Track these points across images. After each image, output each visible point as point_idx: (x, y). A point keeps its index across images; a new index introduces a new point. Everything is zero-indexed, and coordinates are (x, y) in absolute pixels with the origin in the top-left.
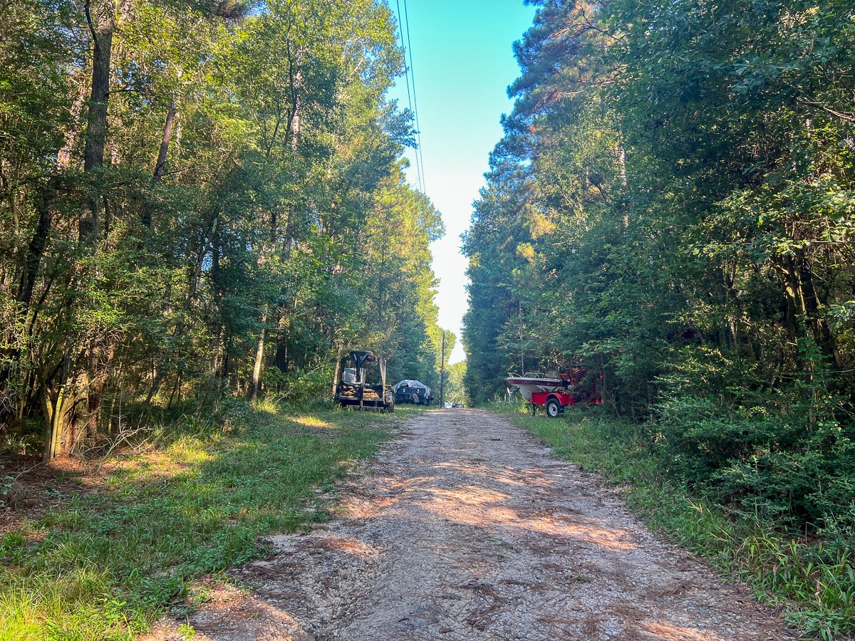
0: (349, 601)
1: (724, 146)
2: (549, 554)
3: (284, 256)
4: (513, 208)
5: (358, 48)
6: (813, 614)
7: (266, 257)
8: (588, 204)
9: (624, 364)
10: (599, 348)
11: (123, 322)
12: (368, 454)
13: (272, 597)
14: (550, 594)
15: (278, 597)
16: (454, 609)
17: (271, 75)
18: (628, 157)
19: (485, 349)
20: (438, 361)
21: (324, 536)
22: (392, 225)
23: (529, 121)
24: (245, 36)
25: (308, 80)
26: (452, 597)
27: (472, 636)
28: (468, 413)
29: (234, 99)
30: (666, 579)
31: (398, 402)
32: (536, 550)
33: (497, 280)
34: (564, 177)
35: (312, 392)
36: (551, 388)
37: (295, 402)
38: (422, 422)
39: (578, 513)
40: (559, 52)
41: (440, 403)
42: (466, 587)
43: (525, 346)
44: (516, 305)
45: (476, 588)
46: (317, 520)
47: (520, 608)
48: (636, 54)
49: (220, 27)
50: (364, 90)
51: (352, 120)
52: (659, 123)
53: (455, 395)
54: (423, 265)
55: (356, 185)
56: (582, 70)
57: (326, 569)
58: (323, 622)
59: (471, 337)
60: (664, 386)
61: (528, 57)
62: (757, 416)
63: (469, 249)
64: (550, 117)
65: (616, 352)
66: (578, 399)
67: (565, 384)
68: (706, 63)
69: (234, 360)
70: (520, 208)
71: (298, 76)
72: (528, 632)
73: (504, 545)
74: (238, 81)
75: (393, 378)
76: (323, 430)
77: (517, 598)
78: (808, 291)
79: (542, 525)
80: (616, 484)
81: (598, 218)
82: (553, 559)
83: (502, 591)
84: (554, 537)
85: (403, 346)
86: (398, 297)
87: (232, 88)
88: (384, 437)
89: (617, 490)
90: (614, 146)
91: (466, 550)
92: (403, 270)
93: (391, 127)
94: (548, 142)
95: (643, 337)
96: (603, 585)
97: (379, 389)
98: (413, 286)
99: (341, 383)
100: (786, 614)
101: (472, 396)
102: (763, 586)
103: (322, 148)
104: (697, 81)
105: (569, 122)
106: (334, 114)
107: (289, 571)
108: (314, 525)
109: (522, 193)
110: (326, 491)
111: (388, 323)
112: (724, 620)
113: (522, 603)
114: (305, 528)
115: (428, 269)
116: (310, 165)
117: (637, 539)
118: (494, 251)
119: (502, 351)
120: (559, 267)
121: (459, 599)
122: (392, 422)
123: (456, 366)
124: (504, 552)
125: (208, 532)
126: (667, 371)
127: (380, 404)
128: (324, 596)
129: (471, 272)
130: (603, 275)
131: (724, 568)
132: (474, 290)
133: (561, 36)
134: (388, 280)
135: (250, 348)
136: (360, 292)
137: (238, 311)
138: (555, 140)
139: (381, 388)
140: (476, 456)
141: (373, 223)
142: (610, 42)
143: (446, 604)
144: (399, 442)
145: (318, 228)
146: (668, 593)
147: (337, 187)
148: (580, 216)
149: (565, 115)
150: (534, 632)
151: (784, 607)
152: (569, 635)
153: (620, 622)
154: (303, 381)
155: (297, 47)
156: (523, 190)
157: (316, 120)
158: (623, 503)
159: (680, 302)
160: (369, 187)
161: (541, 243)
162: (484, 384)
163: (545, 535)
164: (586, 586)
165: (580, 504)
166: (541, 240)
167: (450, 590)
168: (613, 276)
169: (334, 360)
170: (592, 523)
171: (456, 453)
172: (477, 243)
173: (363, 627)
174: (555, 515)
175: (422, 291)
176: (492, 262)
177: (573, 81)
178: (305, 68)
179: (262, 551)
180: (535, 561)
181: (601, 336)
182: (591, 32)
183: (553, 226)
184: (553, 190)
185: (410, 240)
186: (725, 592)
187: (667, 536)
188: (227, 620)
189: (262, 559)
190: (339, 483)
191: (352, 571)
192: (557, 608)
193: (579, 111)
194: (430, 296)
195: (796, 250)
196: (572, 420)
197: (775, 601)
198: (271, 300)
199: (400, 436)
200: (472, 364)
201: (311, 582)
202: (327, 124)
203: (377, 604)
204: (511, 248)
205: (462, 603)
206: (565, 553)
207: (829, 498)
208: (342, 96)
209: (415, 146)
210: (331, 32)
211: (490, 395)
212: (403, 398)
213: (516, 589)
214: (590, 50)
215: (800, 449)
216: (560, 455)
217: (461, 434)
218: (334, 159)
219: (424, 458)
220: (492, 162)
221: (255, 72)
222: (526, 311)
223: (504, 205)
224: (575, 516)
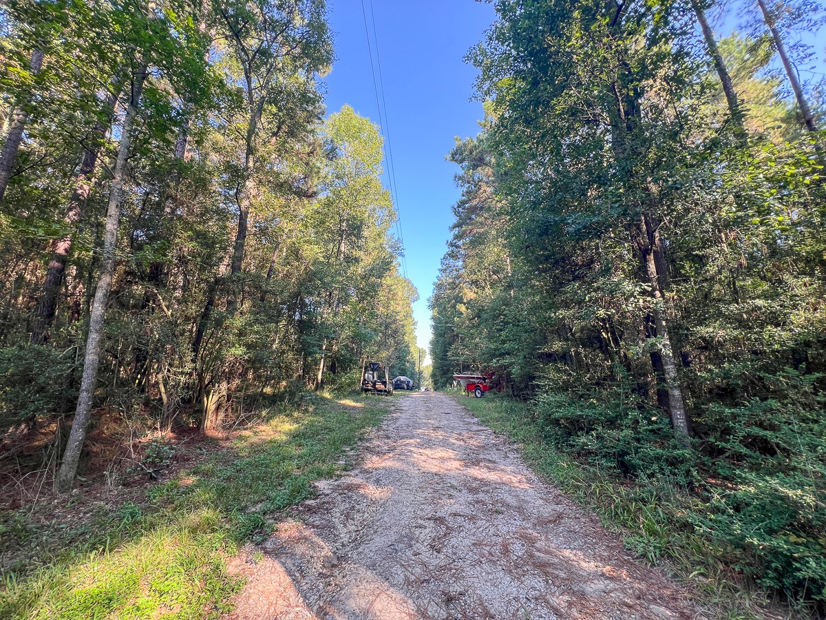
0: (360, 528)
1: (563, 259)
2: (477, 493)
3: (336, 314)
4: (454, 286)
5: (374, 210)
6: (640, 540)
7: (326, 314)
8: (492, 285)
9: (515, 370)
10: (502, 362)
11: (246, 354)
12: (376, 423)
13: (313, 527)
14: (479, 523)
15: (317, 527)
16: (422, 536)
17: (330, 224)
18: (512, 261)
19: (442, 359)
20: (417, 365)
21: (348, 480)
22: (392, 295)
23: (460, 243)
24: (318, 206)
25: (348, 225)
26: (420, 527)
27: (433, 558)
28: (433, 395)
29: (312, 235)
30: (548, 510)
31: (395, 389)
32: (472, 490)
33: (447, 323)
34: (479, 271)
35: (349, 385)
36: (476, 381)
37: (340, 391)
38: (408, 402)
39: (494, 462)
40: (473, 210)
41: (419, 388)
42: (429, 519)
43: (462, 358)
44: (457, 336)
45: (436, 520)
46: (345, 470)
47: (462, 534)
48: (513, 211)
49: (306, 202)
50: (378, 229)
51: (372, 245)
52: (528, 247)
53: (426, 383)
54: (408, 315)
55: (373, 275)
56: (486, 218)
57: (347, 506)
58: (343, 545)
59: (434, 352)
60: (538, 386)
61: (459, 212)
62: (592, 406)
63: (432, 307)
64: (471, 242)
65: (511, 364)
66: (491, 388)
67: (484, 379)
68: (551, 217)
69: (307, 369)
70: (457, 286)
71: (344, 224)
72: (467, 554)
73: (452, 486)
74: (315, 227)
75: (393, 376)
76: (354, 408)
77: (460, 527)
78: (613, 333)
79: (475, 472)
80: (515, 442)
81: (498, 292)
82: (481, 496)
83: (451, 521)
84: (481, 480)
85: (398, 358)
86: (395, 332)
87: (311, 230)
88: (387, 412)
89: (515, 446)
90: (503, 256)
91: (430, 491)
92: (398, 318)
93: (391, 247)
94: (470, 254)
95: (525, 357)
96: (511, 517)
97: (384, 383)
98: (403, 326)
99: (365, 380)
100: (624, 539)
101: (435, 384)
102: (607, 517)
103: (356, 258)
104: (547, 226)
105: (480, 244)
106: (361, 242)
107: (325, 508)
108: (344, 473)
109: (458, 278)
110: (352, 449)
111: (390, 346)
112: (585, 542)
113: (463, 531)
114: (338, 476)
115: (411, 317)
116: (349, 267)
117: (529, 481)
118: (445, 308)
119: (450, 360)
120: (479, 317)
121: (425, 528)
122: (391, 402)
123: (427, 367)
124: (452, 492)
125: (283, 479)
126: (539, 377)
127: (385, 391)
128: (345, 526)
129: (433, 318)
130: (502, 322)
131: (581, 502)
132: (435, 328)
133: (475, 202)
134: (390, 324)
135: (316, 363)
136: (375, 330)
137: (309, 344)
138: (474, 253)
139: (385, 382)
140: (437, 425)
141: (382, 295)
142: (499, 205)
143: (417, 532)
144: (394, 415)
145: (354, 299)
146: (550, 522)
147: (364, 277)
148: (488, 291)
149: (478, 241)
150: (471, 553)
151: (621, 533)
152: (493, 556)
153: (523, 545)
154: (344, 379)
155: (343, 210)
156: (458, 277)
157: (353, 245)
158: (519, 456)
159: (545, 340)
160: (380, 277)
161: (469, 304)
162: (441, 378)
163: (476, 479)
164: (500, 516)
165: (494, 456)
166: (468, 303)
167: (420, 521)
168: (507, 323)
169: (361, 368)
170: (502, 470)
171: (425, 423)
172: (437, 303)
173: (367, 551)
174: (481, 464)
175: (407, 329)
176: (444, 312)
177: (481, 224)
178: (348, 220)
179: (311, 494)
180: (471, 498)
181: (502, 355)
182: (490, 200)
183: (475, 295)
184: (474, 277)
185: (401, 303)
186: (583, 520)
187: (547, 480)
188: (285, 545)
189: (311, 499)
190: (359, 443)
191: (362, 506)
192: (484, 534)
193: (485, 238)
194: (412, 331)
195: (607, 315)
196: (489, 401)
197: (616, 530)
198: (327, 337)
199: (395, 411)
200: (435, 368)
201: (338, 515)
202: (358, 247)
203: (375, 532)
204: (454, 307)
205: (427, 531)
206: (488, 492)
207: (639, 459)
208: (366, 233)
209: (403, 256)
210: (361, 202)
211: (444, 385)
212: (398, 386)
213: (459, 519)
214: (489, 209)
215: (619, 428)
216: (483, 423)
217: (429, 410)
218: (362, 264)
219: (408, 426)
220: (442, 263)
221: (323, 222)
222: (463, 340)
223: (449, 284)
224: (492, 465)
